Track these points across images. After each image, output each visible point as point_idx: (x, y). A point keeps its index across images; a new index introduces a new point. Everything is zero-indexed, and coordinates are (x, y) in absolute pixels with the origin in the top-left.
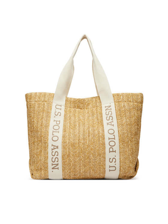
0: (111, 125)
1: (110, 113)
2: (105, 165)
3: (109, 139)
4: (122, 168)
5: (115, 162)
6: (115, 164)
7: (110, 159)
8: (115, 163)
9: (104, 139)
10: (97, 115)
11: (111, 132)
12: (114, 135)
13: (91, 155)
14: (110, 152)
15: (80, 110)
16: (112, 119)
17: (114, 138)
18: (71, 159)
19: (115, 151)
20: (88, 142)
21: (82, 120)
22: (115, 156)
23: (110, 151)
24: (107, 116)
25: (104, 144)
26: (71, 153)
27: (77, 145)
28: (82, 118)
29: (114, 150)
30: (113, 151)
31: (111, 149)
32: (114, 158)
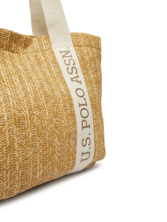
0: (77, 81)
1: (72, 62)
2: (75, 152)
3: (80, 105)
4: (97, 153)
5: (89, 145)
6: (90, 148)
7: (83, 140)
9: (72, 105)
10: (48, 64)
11: (80, 93)
12: (85, 99)
13: (56, 139)
14: (83, 128)
15: (11, 53)
16: (76, 73)
17: (85, 103)
18: (17, 155)
19: (89, 126)
20: (47, 114)
21: (24, 72)
22: (90, 134)
23: (82, 126)
24: (68, 67)
25: (73, 115)
26: (16, 141)
27: (27, 122)
28: (22, 68)
29: (88, 125)
30: (87, 127)
31: (84, 123)
32: (88, 138)
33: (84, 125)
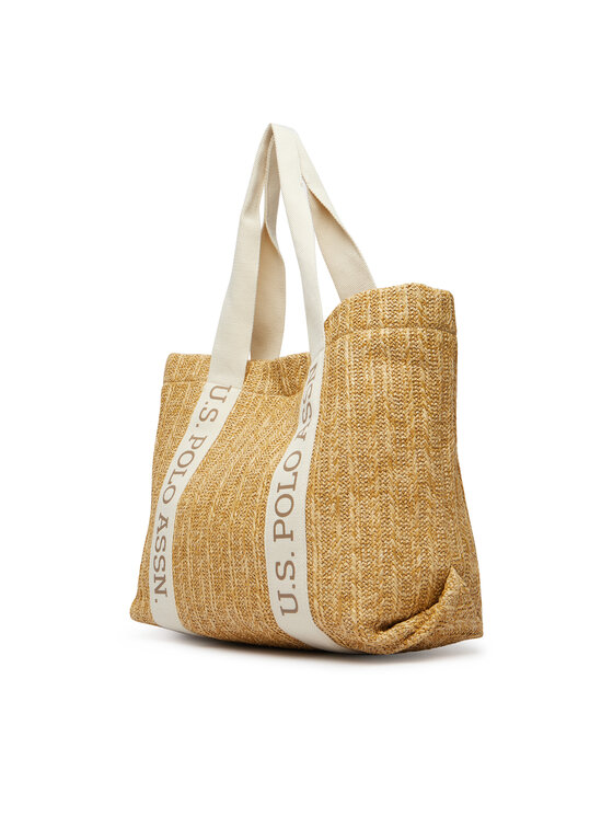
2: (267, 588)
3: (279, 487)
4: (316, 603)
6: (294, 586)
7: (278, 564)
8: (293, 582)
12: (295, 474)
14: (276, 537)
17: (293, 483)
19: (291, 536)
22: (293, 554)
23: (275, 532)
29: (288, 532)
30: (284, 536)
31: (279, 526)
32: (289, 563)
33: (279, 531)
